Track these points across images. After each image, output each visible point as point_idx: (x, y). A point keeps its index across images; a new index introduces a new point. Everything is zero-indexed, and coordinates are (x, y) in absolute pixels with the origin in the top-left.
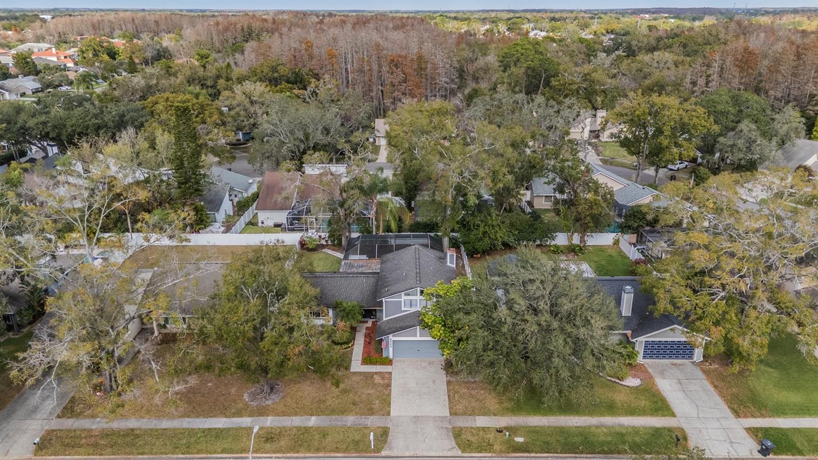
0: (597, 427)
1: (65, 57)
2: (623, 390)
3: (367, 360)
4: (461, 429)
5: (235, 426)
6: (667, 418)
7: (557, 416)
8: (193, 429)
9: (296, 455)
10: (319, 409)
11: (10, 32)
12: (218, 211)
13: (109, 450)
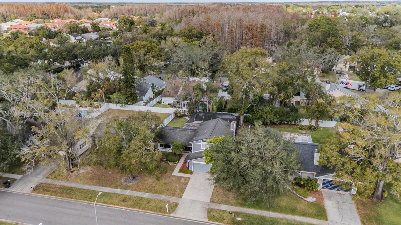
0: (282, 219)
1: (113, 24)
2: (304, 203)
3: (181, 171)
4: (212, 209)
5: (113, 192)
6: (322, 221)
7: (263, 210)
8: (95, 191)
9: (133, 209)
10: (151, 190)
11: (95, 13)
12: (144, 95)
13: (60, 195)
